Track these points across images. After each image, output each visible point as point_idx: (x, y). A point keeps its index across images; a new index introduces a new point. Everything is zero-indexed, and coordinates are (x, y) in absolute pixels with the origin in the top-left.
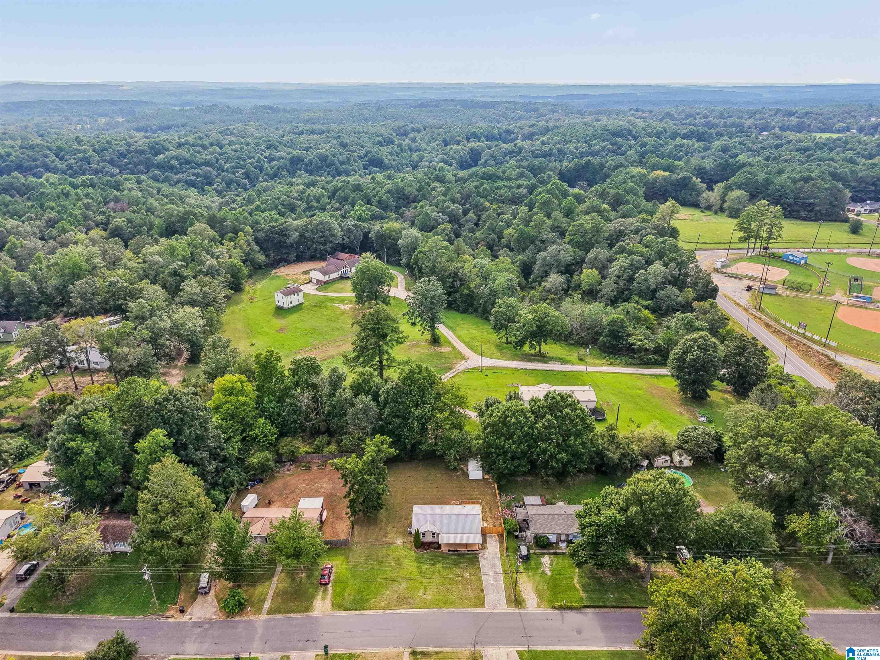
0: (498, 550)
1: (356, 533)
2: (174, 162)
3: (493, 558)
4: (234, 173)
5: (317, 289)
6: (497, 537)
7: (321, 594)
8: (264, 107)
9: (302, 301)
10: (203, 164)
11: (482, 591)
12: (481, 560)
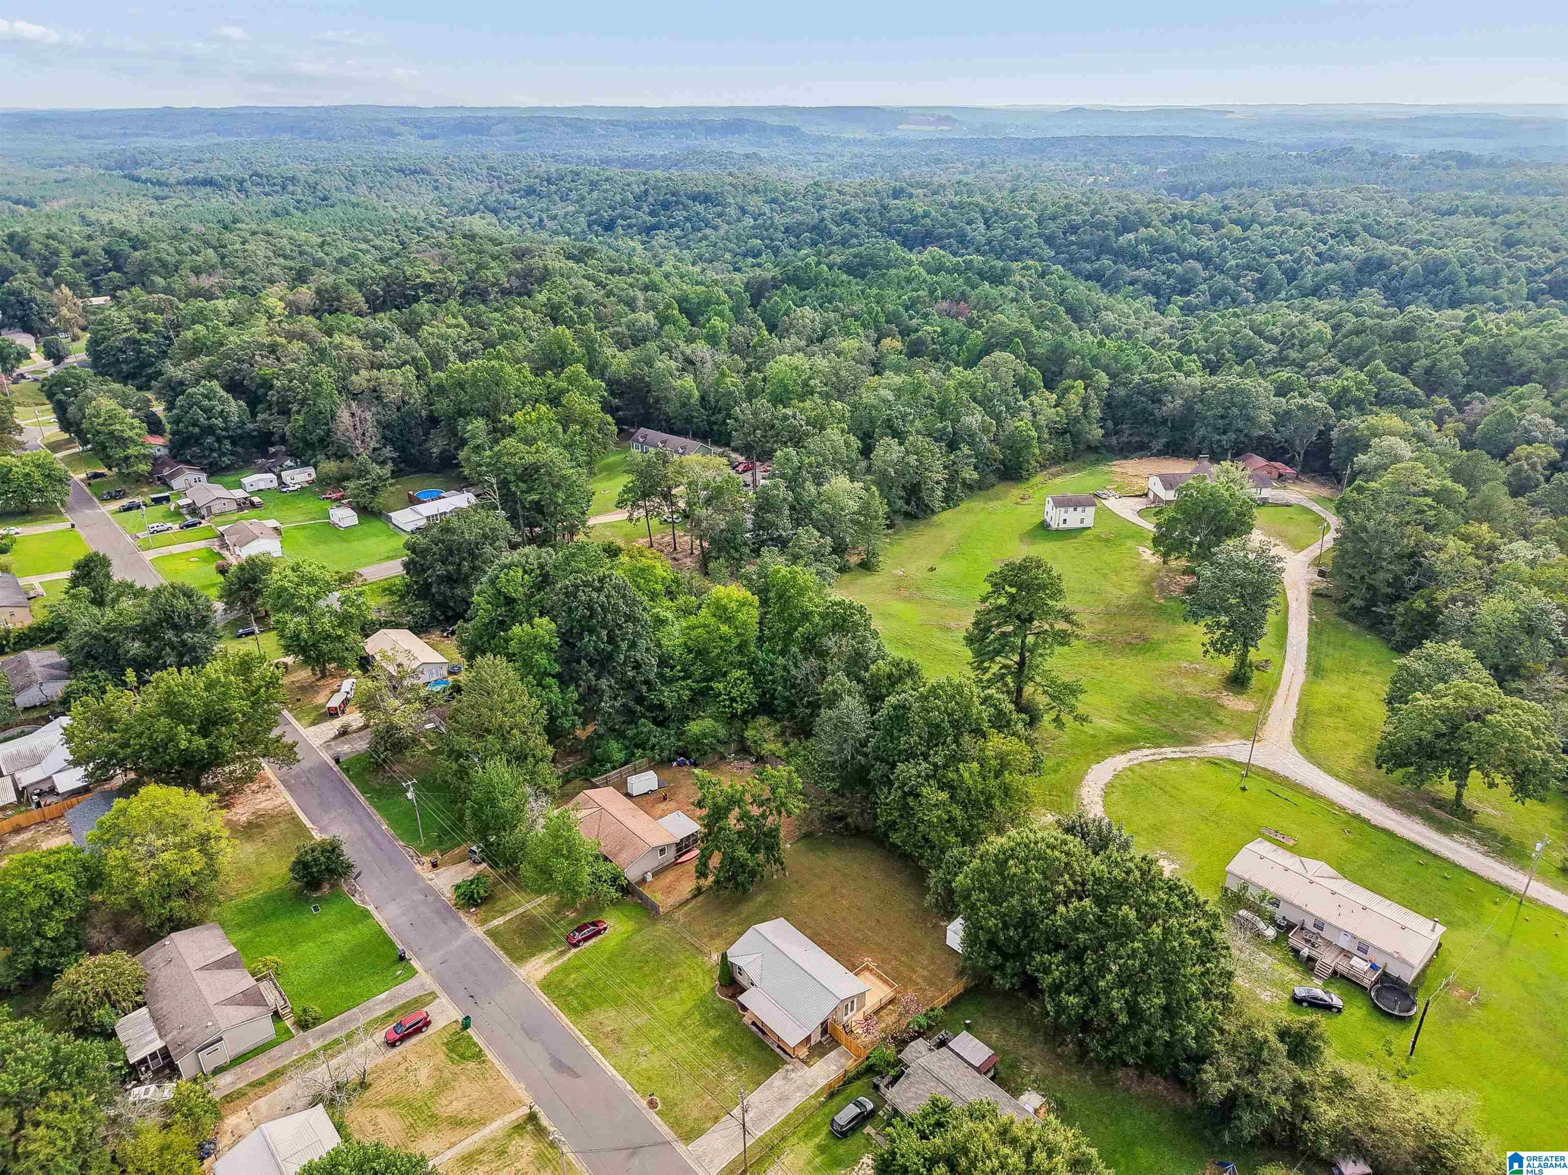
0: (822, 1083)
2: (1143, 248)
3: (799, 1088)
4: (1236, 279)
5: (1140, 513)
7: (555, 952)
8: (1447, 155)
9: (1089, 522)
10: (1191, 256)
11: (716, 1120)
12: (778, 1075)
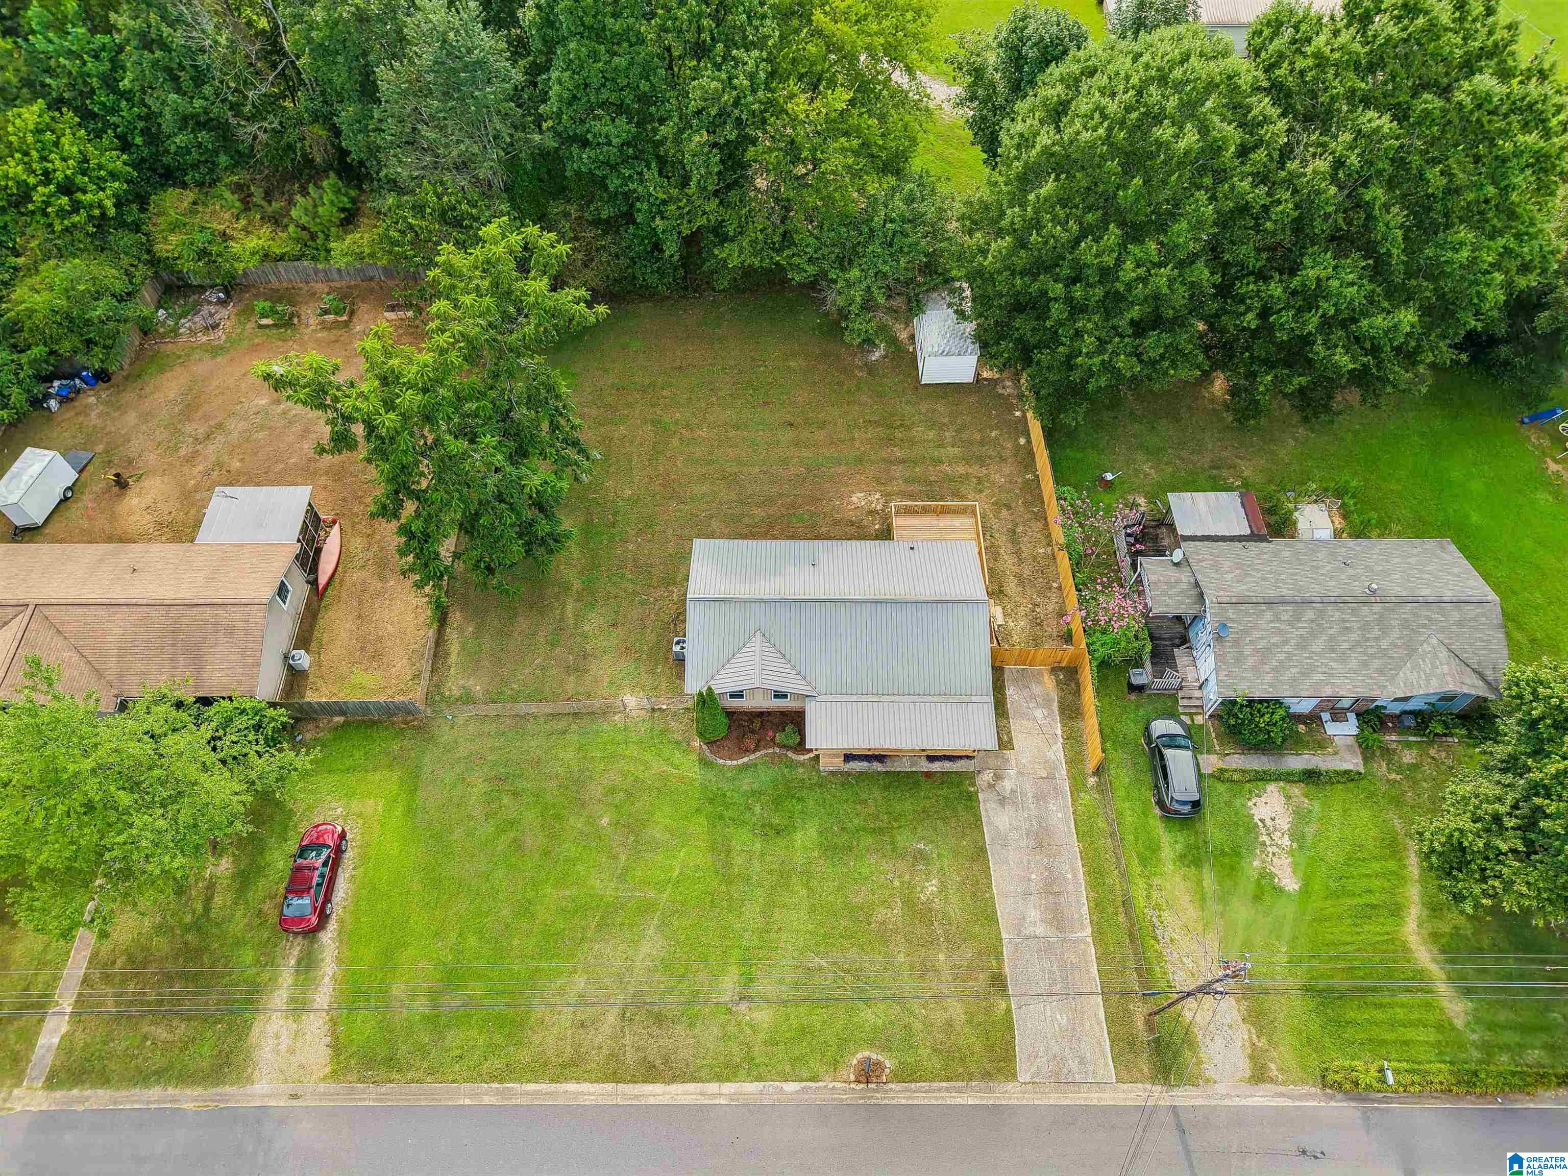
0: (1057, 752)
1: (454, 648)
3: (1040, 798)
6: (1049, 682)
7: (287, 977)
11: (999, 983)
12: (987, 806)
